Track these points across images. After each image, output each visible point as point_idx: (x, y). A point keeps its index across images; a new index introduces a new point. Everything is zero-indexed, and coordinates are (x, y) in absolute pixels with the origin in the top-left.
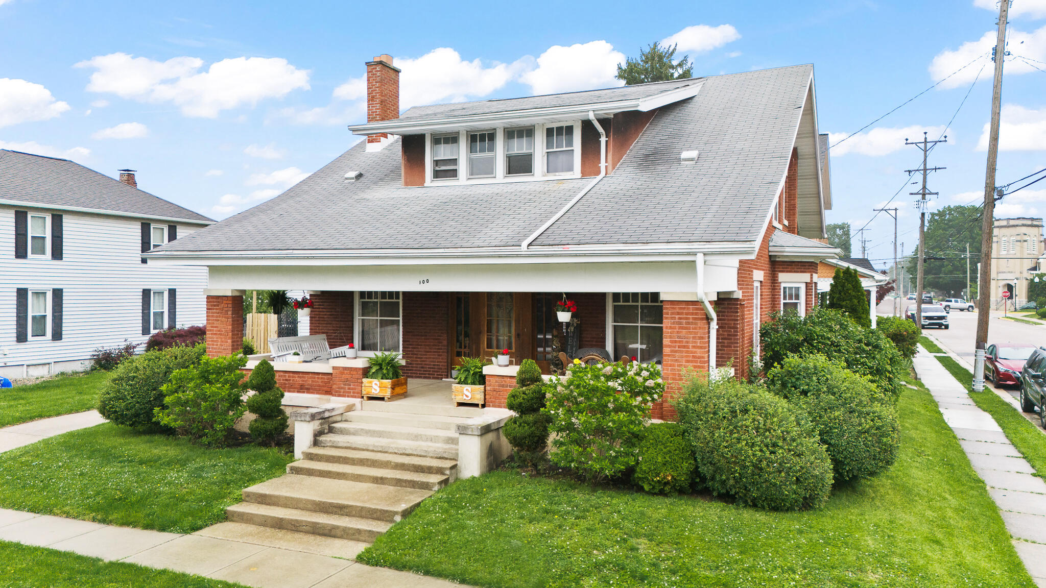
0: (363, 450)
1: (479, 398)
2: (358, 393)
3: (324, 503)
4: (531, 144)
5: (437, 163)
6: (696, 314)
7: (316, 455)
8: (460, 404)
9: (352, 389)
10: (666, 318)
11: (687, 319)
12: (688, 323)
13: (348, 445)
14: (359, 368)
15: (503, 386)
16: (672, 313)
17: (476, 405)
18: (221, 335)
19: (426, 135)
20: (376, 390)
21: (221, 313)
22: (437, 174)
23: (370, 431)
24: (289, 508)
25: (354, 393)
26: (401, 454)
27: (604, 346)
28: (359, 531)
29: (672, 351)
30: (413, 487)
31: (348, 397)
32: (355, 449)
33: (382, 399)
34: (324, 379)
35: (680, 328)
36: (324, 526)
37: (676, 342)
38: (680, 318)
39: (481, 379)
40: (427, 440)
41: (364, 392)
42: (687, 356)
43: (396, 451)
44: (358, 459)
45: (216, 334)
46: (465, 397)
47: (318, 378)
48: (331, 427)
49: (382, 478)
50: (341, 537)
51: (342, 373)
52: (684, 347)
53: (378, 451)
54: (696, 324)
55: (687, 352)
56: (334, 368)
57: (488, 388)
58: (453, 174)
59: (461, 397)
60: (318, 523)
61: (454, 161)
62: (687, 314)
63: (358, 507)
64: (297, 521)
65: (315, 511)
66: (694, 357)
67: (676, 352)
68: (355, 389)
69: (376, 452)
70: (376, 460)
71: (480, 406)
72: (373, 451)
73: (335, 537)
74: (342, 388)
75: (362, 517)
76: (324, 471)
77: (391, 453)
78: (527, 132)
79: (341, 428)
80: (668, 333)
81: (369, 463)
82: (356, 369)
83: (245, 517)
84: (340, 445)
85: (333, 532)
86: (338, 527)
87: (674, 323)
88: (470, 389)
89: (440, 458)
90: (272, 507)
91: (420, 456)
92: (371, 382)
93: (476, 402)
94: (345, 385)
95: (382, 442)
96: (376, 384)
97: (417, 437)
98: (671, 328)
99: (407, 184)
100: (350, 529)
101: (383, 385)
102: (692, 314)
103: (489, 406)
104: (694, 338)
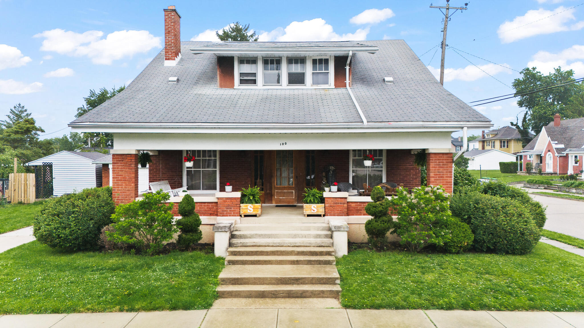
0: (265, 246)
1: (321, 211)
2: (237, 213)
3: (284, 278)
4: (304, 68)
5: (241, 74)
6: (448, 160)
7: (239, 252)
8: (308, 216)
9: (233, 211)
10: (432, 162)
11: (443, 162)
12: (443, 165)
13: (254, 244)
14: (238, 198)
15: (336, 203)
16: (435, 160)
17: (320, 216)
18: (125, 180)
19: (235, 57)
20: (250, 210)
21: (125, 166)
22: (242, 82)
23: (262, 235)
24: (258, 284)
25: (234, 213)
26: (293, 247)
27: (348, 181)
28: (323, 292)
29: (435, 180)
30: (320, 264)
31: (230, 216)
32: (259, 246)
33: (255, 216)
34: (209, 206)
35: (439, 167)
36: (297, 292)
37: (437, 175)
38: (439, 162)
39: (322, 200)
40: (302, 237)
41: (241, 212)
42: (443, 182)
43: (289, 245)
44: (271, 251)
45: (120, 180)
46: (312, 211)
47: (204, 206)
48: (233, 234)
49: (297, 261)
50: (310, 297)
51: (225, 202)
52: (442, 177)
53: (276, 246)
54: (447, 165)
55: (443, 180)
56: (218, 198)
57: (327, 205)
58: (254, 82)
59: (310, 211)
60: (292, 291)
61: (254, 74)
62: (443, 160)
63: (310, 278)
64: (276, 291)
65: (278, 284)
66: (446, 182)
67: (437, 180)
68: (235, 211)
69: (275, 246)
70: (284, 251)
71: (322, 216)
72: (273, 246)
73: (305, 297)
74: (225, 211)
75: (313, 284)
76: (255, 261)
77: (285, 246)
78: (302, 61)
79: (240, 235)
80: (433, 170)
81: (279, 253)
82: (235, 198)
83: (234, 294)
84: (248, 245)
85: (304, 295)
86: (307, 291)
87: (436, 165)
88: (316, 206)
89: (320, 246)
90: (246, 286)
91: (306, 246)
92: (246, 206)
93: (319, 213)
94: (227, 209)
95: (277, 241)
96: (251, 207)
97: (295, 236)
98: (434, 167)
99: (221, 86)
100: (316, 291)
101: (256, 207)
102: (446, 160)
103: (328, 215)
104: (447, 172)
